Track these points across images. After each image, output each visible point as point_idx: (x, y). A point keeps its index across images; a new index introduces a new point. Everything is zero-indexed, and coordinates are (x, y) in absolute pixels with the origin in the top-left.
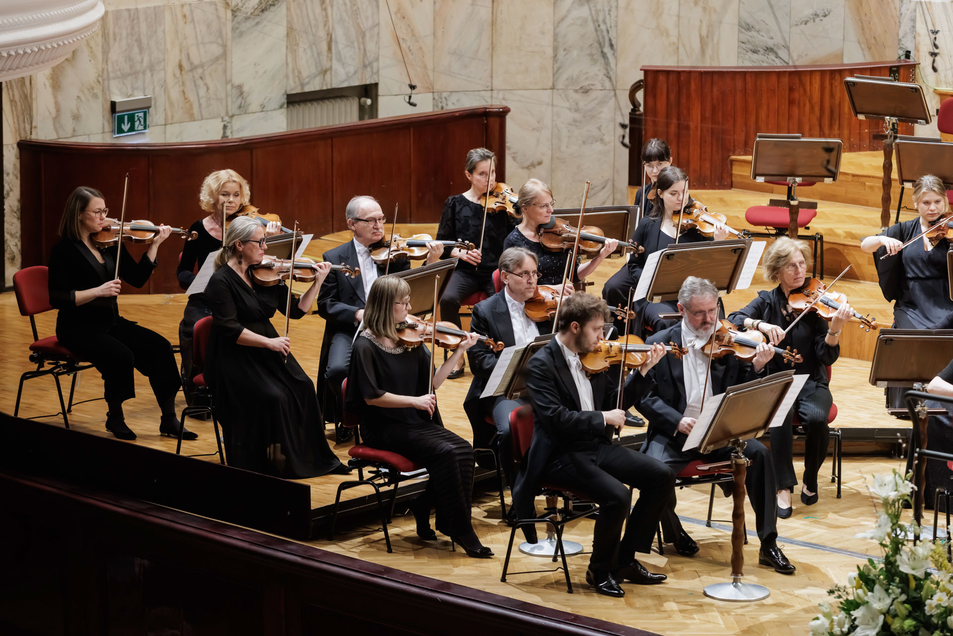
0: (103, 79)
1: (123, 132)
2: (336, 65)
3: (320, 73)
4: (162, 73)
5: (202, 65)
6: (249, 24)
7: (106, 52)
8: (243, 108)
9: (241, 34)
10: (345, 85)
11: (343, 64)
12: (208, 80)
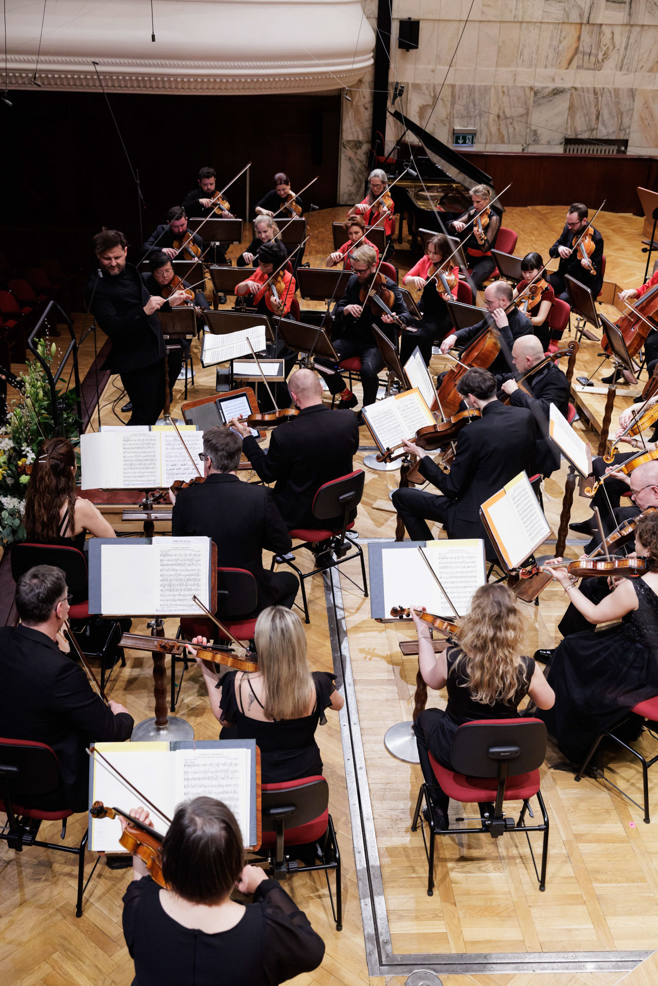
0: (450, 117)
1: (458, 143)
2: (600, 126)
3: (589, 130)
4: (487, 119)
5: (512, 118)
6: (544, 100)
7: (453, 103)
8: (536, 142)
9: (539, 105)
10: (606, 138)
11: (606, 128)
12: (515, 125)
